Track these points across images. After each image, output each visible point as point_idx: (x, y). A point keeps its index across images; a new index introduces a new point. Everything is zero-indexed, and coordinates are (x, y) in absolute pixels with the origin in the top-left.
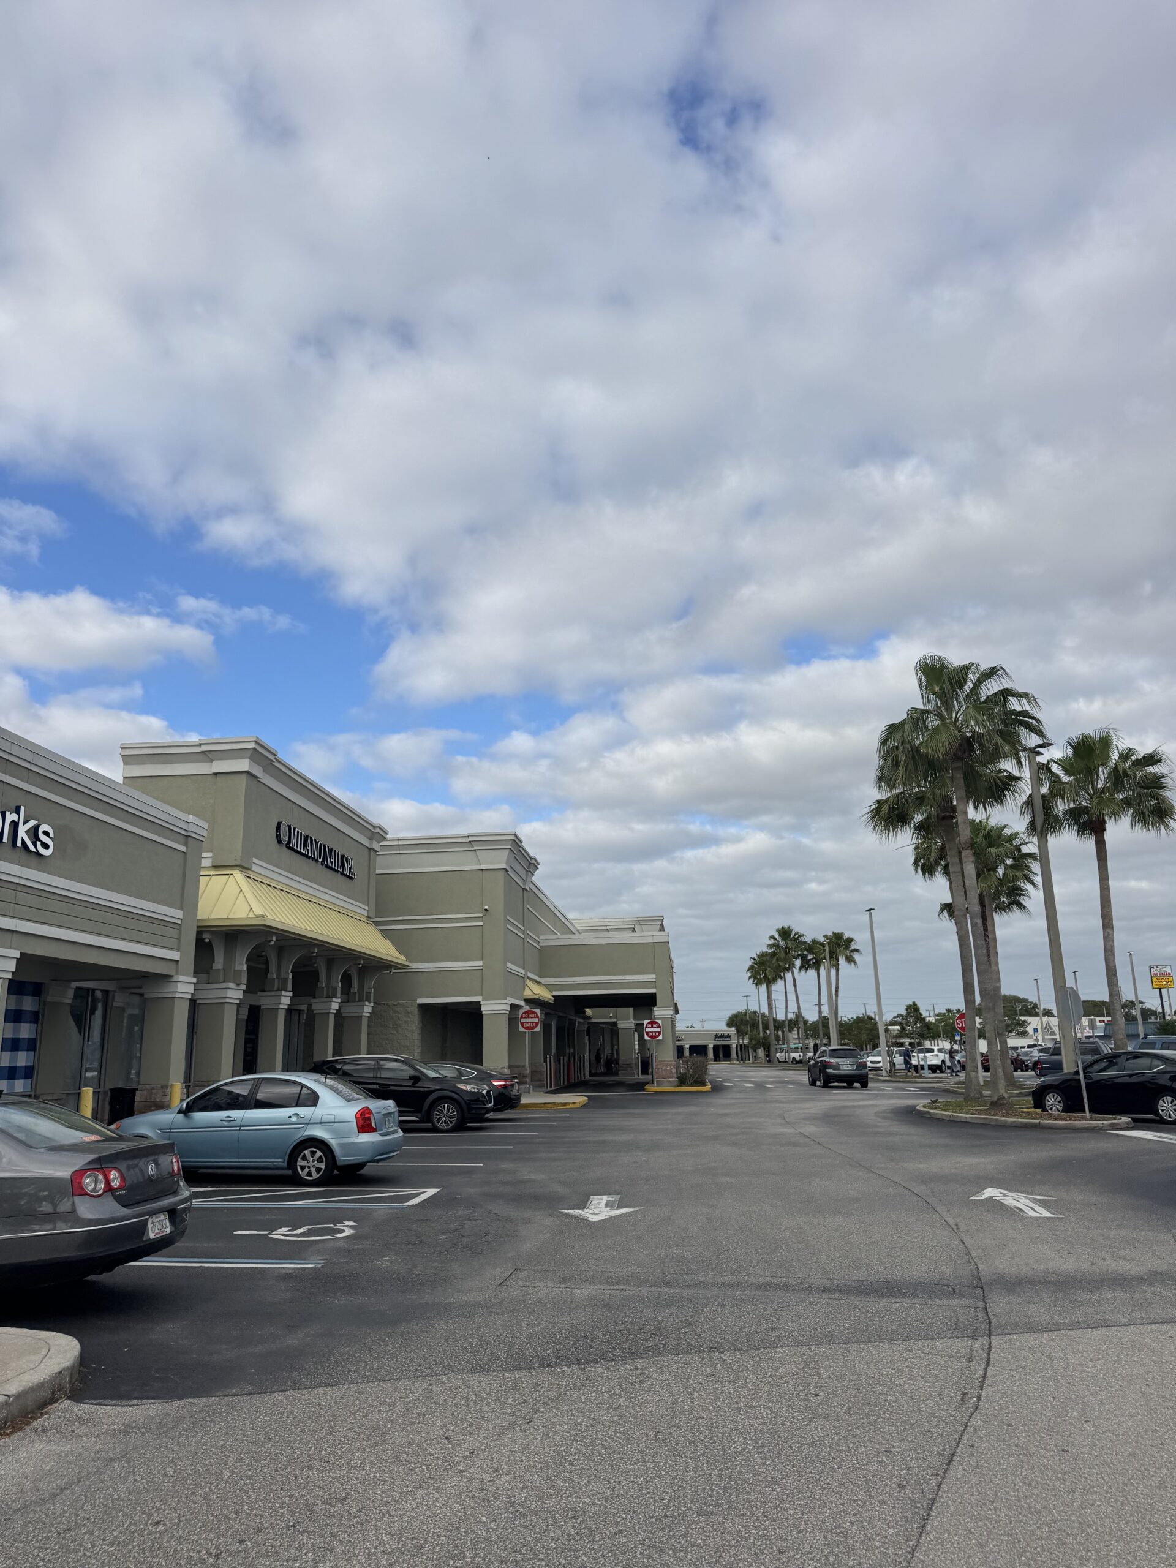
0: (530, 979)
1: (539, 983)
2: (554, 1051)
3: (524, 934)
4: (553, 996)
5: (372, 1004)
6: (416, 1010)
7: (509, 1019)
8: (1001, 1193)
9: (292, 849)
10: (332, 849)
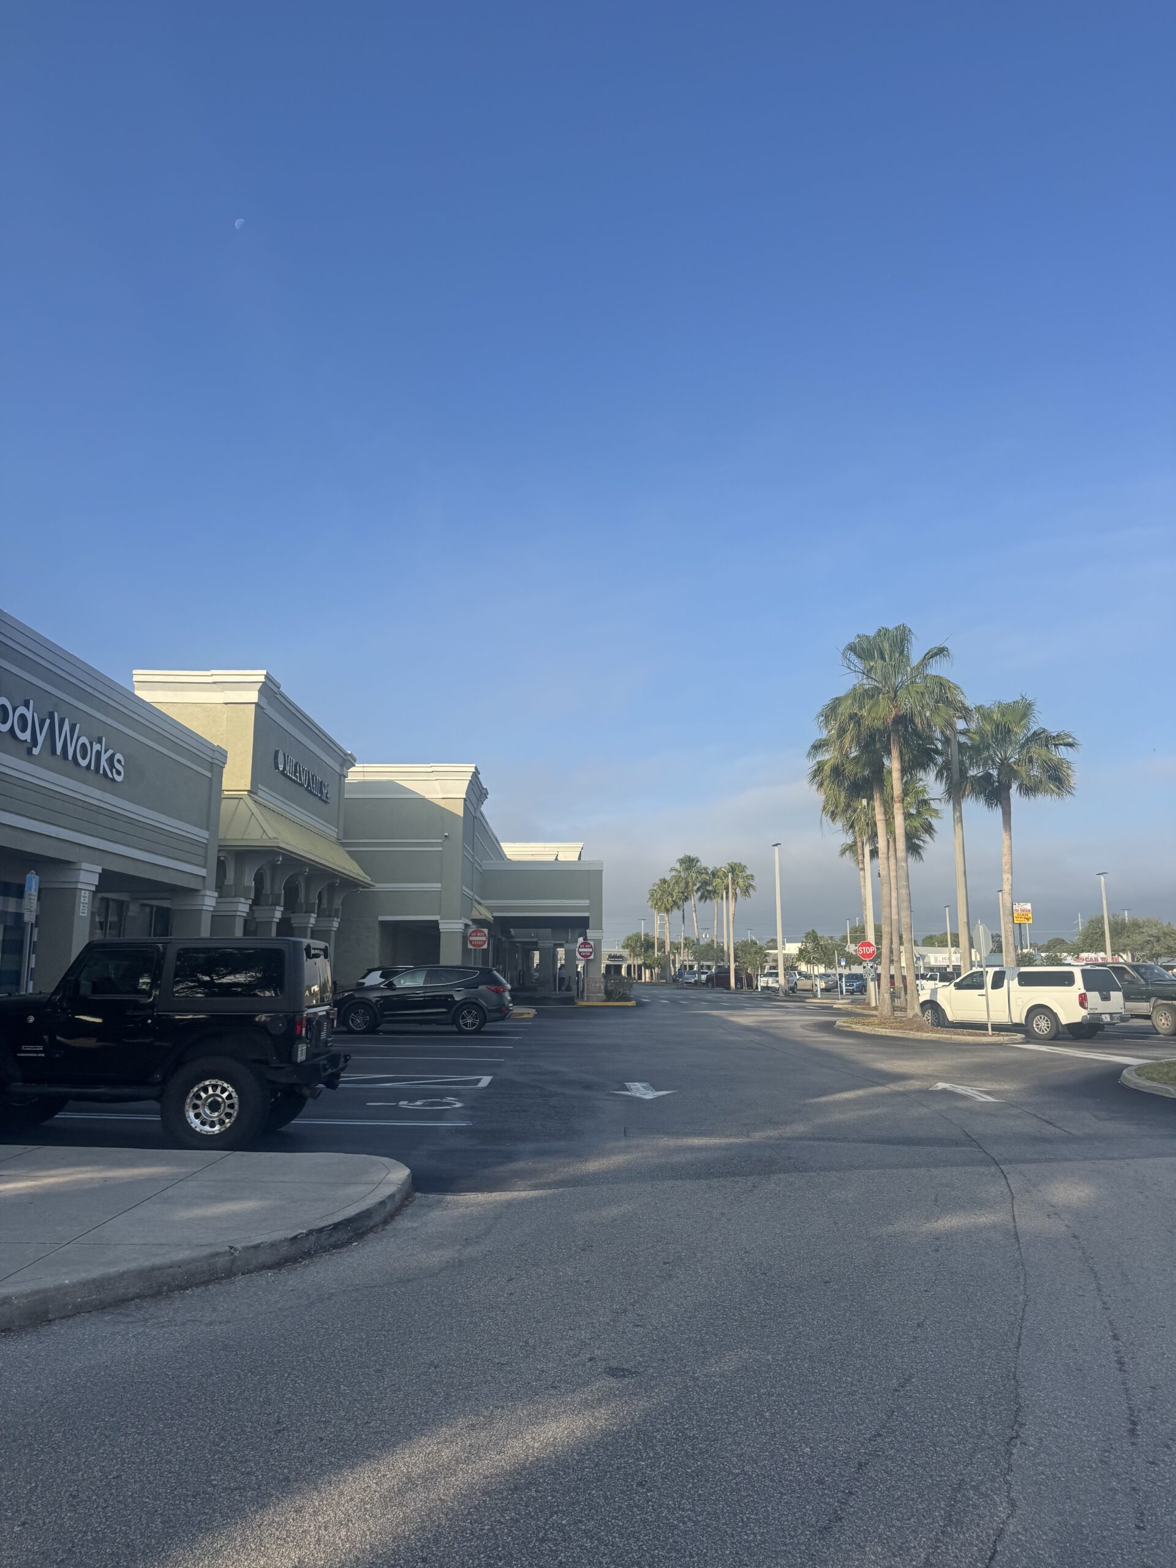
0: (476, 900)
1: (480, 904)
3: (473, 859)
4: (493, 917)
5: (339, 920)
6: (377, 926)
7: (462, 937)
8: (950, 1086)
9: (286, 776)
10: (314, 775)
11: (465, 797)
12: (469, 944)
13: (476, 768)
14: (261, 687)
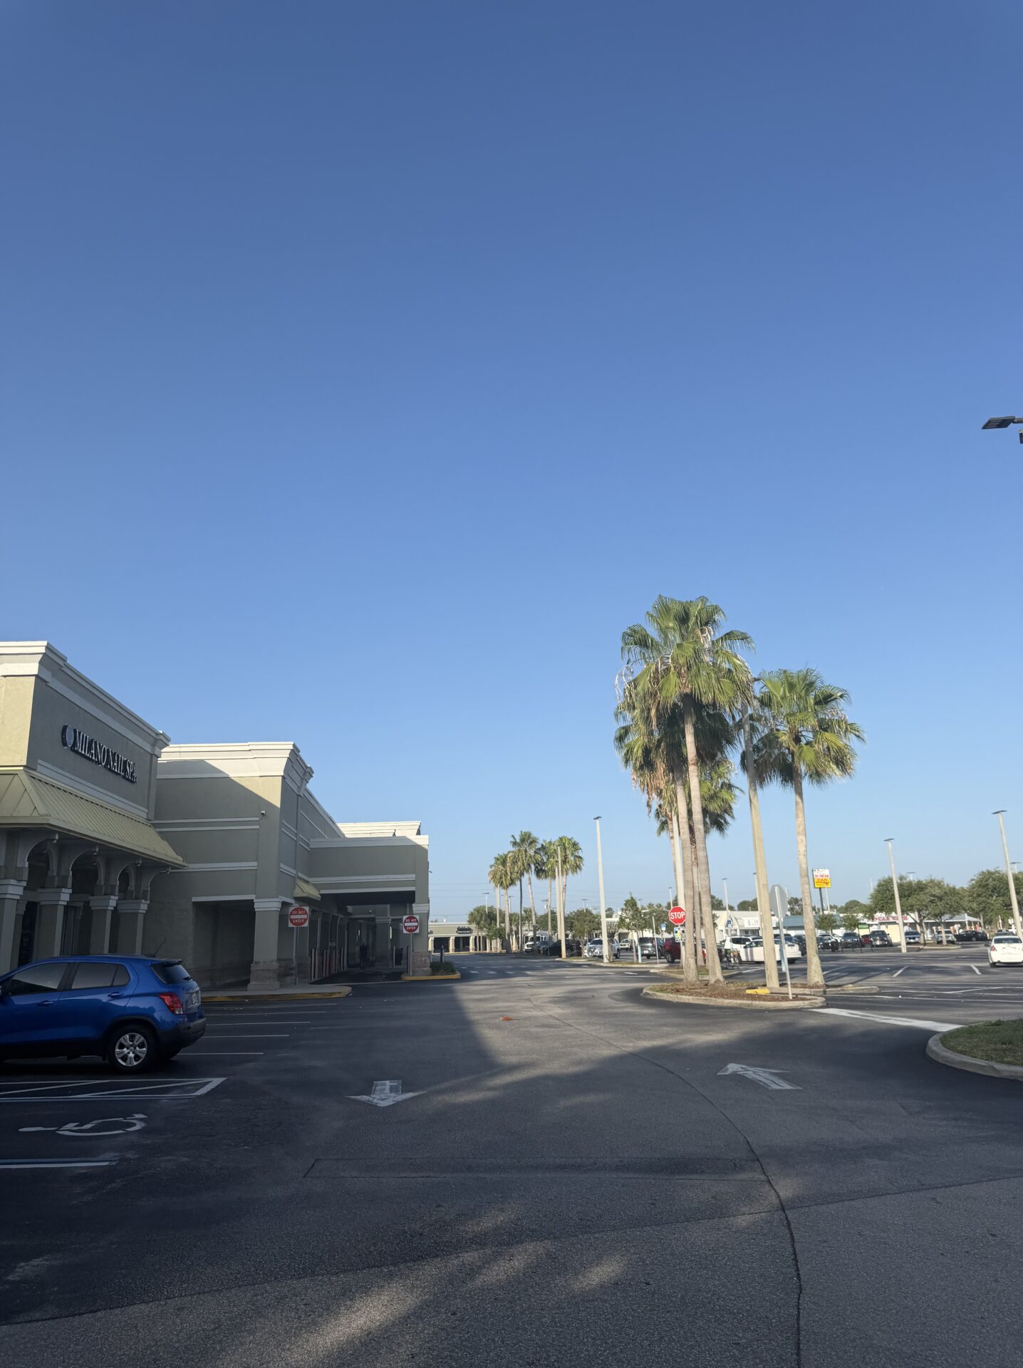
0: (301, 879)
1: (307, 882)
2: (318, 945)
3: (296, 837)
4: (321, 895)
5: (148, 902)
6: (190, 907)
7: (280, 916)
8: (742, 1068)
9: (77, 752)
10: (115, 753)
11: (282, 774)
12: (290, 922)
13: (294, 745)
14: (42, 658)
